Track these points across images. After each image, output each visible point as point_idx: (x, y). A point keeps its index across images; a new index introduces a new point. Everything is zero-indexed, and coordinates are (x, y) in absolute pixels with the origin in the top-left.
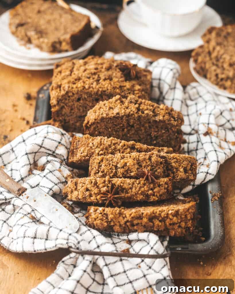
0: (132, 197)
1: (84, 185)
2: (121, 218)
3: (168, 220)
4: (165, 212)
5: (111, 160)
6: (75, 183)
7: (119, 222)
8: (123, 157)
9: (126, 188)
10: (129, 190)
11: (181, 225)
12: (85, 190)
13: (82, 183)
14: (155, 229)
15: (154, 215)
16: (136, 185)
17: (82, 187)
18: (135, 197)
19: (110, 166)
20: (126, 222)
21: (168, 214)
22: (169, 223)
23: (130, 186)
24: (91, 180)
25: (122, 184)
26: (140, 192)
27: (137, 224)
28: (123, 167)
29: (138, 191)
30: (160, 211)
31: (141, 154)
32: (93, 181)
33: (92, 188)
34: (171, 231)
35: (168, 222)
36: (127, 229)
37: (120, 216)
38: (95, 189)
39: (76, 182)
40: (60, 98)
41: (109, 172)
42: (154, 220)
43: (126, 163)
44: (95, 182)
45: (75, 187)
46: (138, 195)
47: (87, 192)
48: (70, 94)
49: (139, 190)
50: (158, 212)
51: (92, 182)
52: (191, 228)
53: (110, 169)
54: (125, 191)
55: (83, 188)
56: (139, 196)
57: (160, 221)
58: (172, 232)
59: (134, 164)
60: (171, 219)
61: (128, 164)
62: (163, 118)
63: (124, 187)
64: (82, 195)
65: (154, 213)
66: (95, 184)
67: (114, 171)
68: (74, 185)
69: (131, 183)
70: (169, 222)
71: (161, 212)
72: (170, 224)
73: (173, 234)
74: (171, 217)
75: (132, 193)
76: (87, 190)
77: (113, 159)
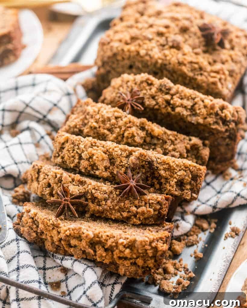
0: (105, 212)
1: (46, 177)
2: (55, 232)
3: (117, 251)
4: (115, 239)
5: (78, 144)
6: (37, 170)
7: (51, 237)
8: (94, 144)
9: (99, 198)
10: (102, 201)
11: (136, 262)
12: (47, 184)
13: (45, 174)
14: (98, 260)
15: (98, 239)
16: (115, 196)
17: (43, 180)
18: (108, 213)
19: (72, 153)
20: (60, 240)
21: (117, 243)
22: (118, 255)
23: (106, 196)
24: (56, 173)
25: (93, 191)
26: (117, 208)
27: (75, 246)
28: (88, 160)
29: (114, 206)
30: (108, 236)
31: (118, 147)
32: (58, 176)
33: (55, 185)
34: (121, 267)
35: (116, 254)
36: (62, 248)
37: (53, 229)
38: (58, 188)
39: (39, 170)
40: (106, 59)
41: (70, 160)
42: (97, 247)
43: (93, 155)
44: (59, 178)
45: (37, 175)
46: (114, 211)
47: (48, 189)
48: (119, 58)
49: (116, 205)
50: (104, 237)
51: (56, 177)
52: (153, 269)
53: (73, 157)
54: (96, 201)
55: (45, 180)
56: (115, 213)
57: (106, 250)
58: (121, 269)
59: (103, 160)
60: (121, 252)
61: (94, 157)
62: (204, 121)
63: (96, 195)
64: (41, 190)
65: (98, 237)
66: (60, 181)
67: (76, 161)
68: (36, 173)
69: (107, 191)
70: (118, 253)
71: (108, 238)
72: (120, 258)
73: (122, 271)
74: (121, 248)
75: (106, 207)
76: (49, 185)
77: (80, 144)
